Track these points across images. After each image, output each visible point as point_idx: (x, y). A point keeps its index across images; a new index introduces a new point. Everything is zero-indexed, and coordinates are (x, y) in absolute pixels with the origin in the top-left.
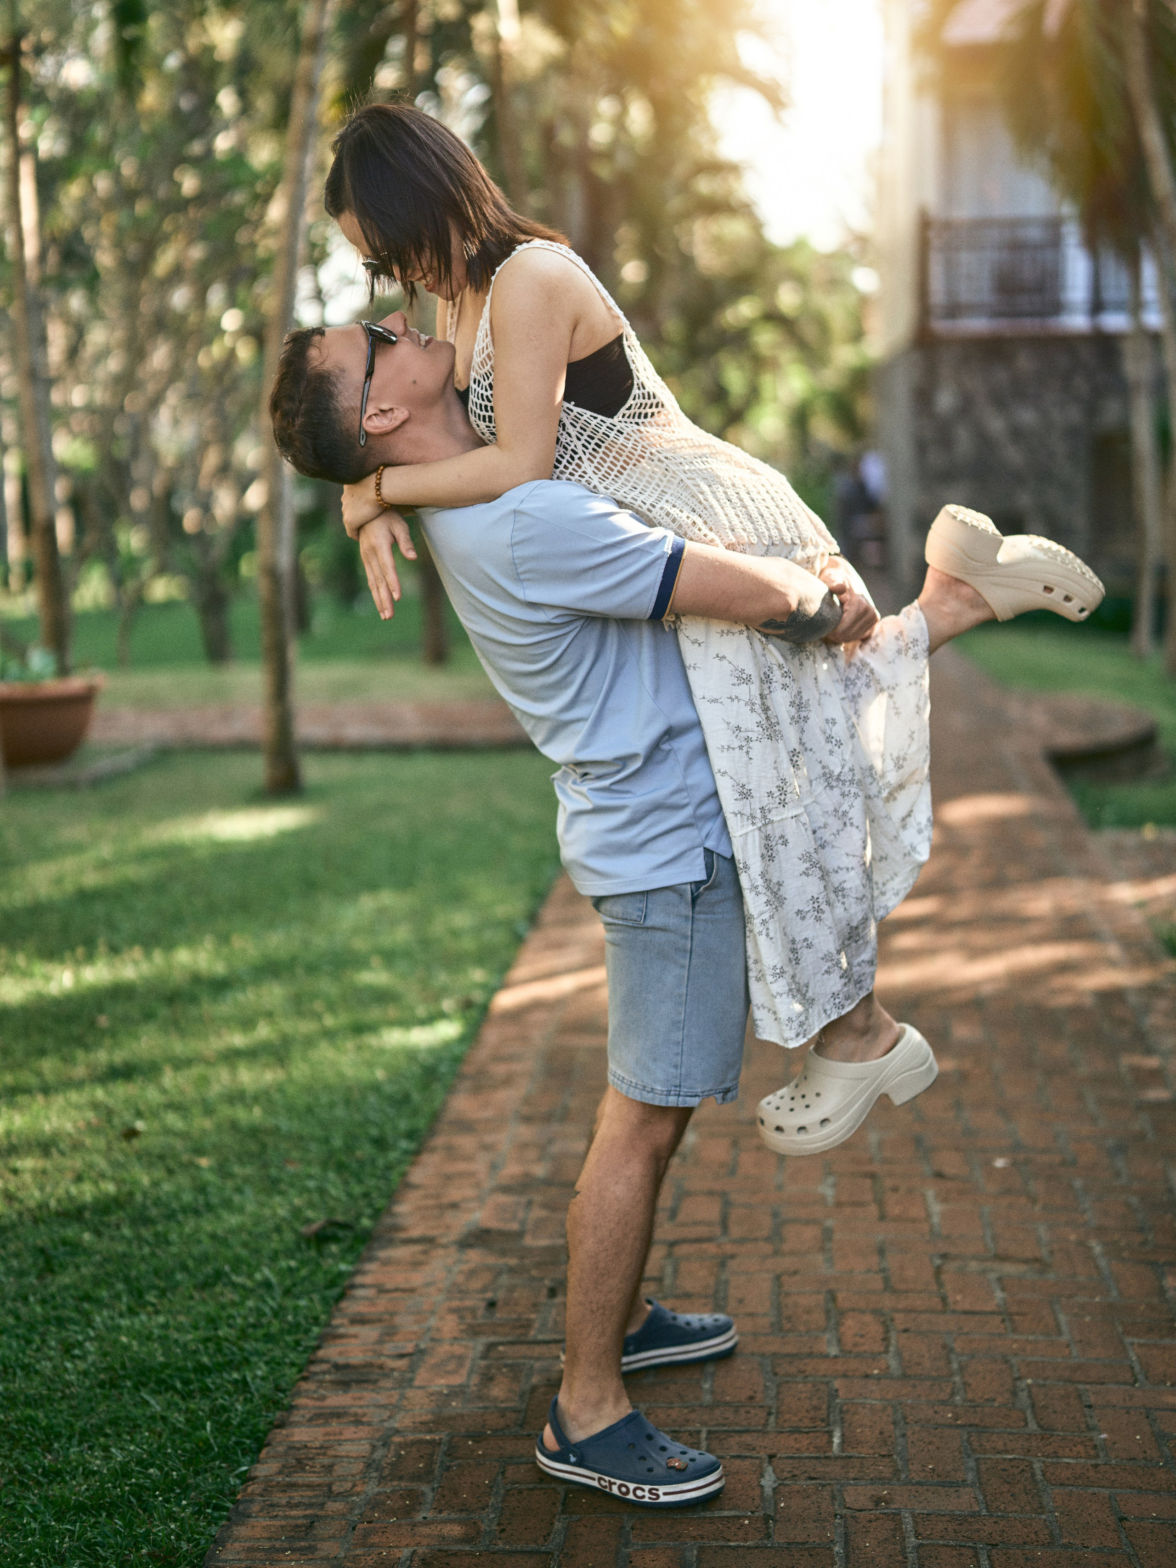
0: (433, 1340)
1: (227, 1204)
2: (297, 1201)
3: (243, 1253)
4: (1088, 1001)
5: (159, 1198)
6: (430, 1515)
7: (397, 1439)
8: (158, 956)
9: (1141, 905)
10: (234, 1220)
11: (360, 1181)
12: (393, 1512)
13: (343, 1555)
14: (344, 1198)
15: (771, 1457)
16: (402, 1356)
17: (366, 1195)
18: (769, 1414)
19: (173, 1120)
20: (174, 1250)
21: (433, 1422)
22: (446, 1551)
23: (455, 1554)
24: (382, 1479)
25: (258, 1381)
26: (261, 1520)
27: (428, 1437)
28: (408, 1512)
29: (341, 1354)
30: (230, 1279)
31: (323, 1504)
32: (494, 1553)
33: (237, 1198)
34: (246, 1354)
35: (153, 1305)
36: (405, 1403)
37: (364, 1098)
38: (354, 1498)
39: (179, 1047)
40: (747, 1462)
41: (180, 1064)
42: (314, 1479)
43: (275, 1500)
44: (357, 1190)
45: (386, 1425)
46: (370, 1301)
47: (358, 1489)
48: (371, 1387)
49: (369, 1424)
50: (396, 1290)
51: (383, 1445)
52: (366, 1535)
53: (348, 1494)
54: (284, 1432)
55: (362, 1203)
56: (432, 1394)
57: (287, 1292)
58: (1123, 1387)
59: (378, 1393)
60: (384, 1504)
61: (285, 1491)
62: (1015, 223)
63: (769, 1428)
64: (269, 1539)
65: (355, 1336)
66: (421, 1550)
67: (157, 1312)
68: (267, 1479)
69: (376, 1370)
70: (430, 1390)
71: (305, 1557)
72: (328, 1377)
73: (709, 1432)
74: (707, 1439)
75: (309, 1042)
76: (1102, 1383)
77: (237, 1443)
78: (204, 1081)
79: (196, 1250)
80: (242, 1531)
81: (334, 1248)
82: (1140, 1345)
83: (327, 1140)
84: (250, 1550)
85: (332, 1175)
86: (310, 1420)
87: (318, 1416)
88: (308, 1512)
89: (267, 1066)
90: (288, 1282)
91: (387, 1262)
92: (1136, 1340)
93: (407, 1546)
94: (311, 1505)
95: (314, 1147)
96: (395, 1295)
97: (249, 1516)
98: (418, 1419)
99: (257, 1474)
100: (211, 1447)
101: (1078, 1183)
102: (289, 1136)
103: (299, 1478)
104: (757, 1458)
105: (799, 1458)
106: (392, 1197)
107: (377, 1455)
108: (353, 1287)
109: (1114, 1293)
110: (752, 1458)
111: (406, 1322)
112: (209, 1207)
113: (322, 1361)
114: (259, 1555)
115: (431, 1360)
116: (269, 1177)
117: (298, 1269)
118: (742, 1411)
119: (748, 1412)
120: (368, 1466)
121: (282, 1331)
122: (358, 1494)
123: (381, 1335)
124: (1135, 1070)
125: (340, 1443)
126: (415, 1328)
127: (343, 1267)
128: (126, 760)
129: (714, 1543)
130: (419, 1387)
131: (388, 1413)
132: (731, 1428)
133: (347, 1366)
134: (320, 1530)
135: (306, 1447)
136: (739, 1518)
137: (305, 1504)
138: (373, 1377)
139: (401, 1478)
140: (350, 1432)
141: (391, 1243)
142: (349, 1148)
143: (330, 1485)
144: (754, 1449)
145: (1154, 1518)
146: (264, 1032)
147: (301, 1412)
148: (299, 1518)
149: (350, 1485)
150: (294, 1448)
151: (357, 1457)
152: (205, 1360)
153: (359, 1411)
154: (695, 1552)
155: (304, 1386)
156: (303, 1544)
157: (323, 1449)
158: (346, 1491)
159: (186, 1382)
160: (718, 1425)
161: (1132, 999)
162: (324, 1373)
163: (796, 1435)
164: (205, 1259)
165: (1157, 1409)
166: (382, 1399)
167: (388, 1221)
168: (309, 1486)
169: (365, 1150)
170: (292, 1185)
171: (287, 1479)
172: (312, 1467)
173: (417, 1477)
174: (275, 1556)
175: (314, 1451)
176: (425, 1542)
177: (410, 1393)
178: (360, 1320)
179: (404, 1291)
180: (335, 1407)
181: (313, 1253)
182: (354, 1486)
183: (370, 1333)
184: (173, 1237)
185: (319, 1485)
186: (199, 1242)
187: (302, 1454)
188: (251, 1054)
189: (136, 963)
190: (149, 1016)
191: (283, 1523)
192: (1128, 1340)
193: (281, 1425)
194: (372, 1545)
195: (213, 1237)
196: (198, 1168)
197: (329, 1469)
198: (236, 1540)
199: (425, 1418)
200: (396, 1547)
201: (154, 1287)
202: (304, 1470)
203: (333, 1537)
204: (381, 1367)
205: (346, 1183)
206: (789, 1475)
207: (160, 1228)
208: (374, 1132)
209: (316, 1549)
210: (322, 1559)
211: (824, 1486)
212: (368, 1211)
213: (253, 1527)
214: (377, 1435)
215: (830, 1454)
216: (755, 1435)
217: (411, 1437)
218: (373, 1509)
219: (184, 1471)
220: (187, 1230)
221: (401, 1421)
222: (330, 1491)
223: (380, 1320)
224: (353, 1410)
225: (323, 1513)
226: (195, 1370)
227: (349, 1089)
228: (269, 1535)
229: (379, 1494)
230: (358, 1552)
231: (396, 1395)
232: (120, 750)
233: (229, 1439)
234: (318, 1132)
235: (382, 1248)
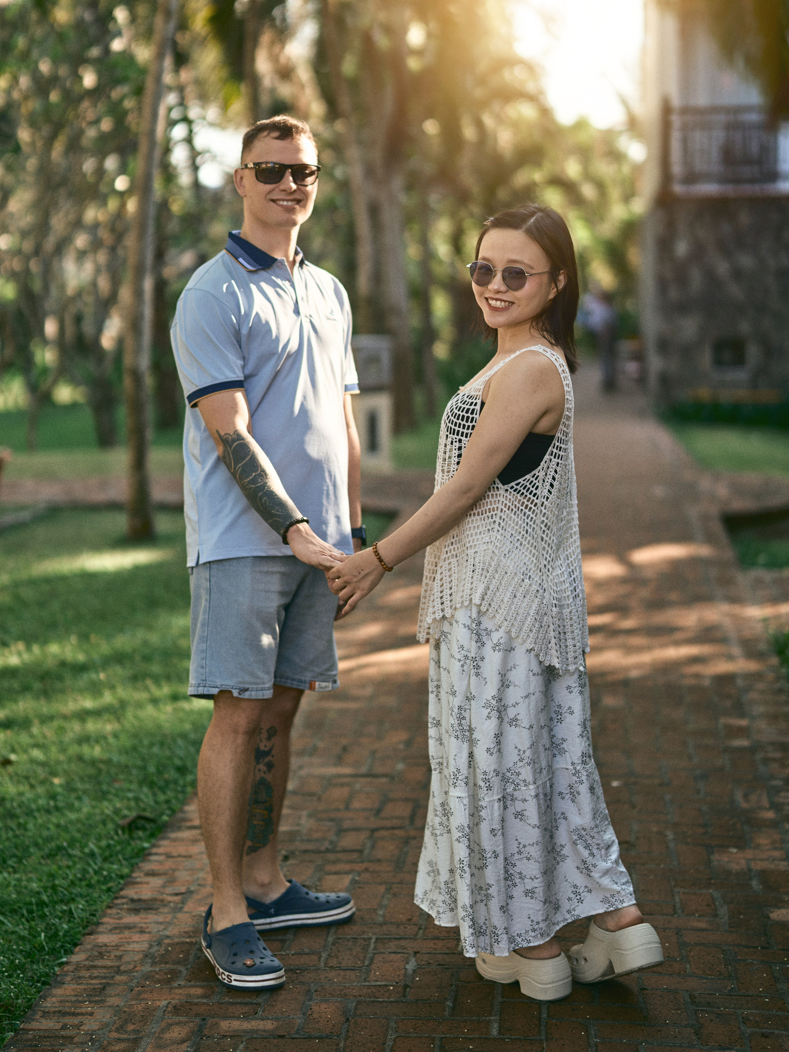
0: (199, 885)
1: (71, 807)
2: (118, 805)
3: (78, 835)
4: (707, 683)
5: (22, 802)
6: (182, 983)
7: (167, 941)
8: (36, 649)
9: (765, 620)
10: (73, 816)
11: (164, 793)
12: (159, 981)
13: (123, 1004)
14: (152, 803)
15: (416, 953)
16: (177, 894)
17: (168, 802)
18: (420, 929)
19: (37, 754)
20: (30, 834)
21: (193, 932)
22: (190, 1002)
23: (196, 1004)
24: (154, 963)
25: (79, 911)
26: (71, 985)
27: (188, 940)
28: (169, 981)
29: (136, 893)
30: (67, 851)
31: (113, 977)
32: (222, 1004)
33: (77, 804)
34: (73, 896)
35: (13, 867)
36: (175, 921)
37: (174, 741)
38: (135, 974)
39: (45, 708)
40: (399, 956)
41: (45, 719)
42: (109, 963)
43: (81, 975)
44: (161, 797)
45: (161, 933)
46: (161, 863)
47: (137, 969)
48: (154, 912)
49: (150, 933)
50: (179, 856)
51: (158, 945)
52: (139, 993)
53: (131, 971)
54: (92, 937)
55: (164, 806)
56: (194, 916)
57: (105, 860)
58: (665, 917)
59: (159, 916)
60: (153, 977)
61: (89, 970)
62: (737, 110)
63: (418, 937)
64: (76, 996)
65: (147, 883)
66: (173, 1002)
67: (15, 872)
68: (78, 963)
69: (159, 903)
70: (193, 914)
71: (98, 1006)
72: (125, 906)
73: (377, 939)
74: (375, 942)
75: (139, 705)
76: (652, 914)
77: (62, 947)
78: (61, 730)
79: (45, 833)
80: (58, 991)
81: (140, 833)
82: (684, 893)
83: (144, 768)
84: (61, 1002)
85: (145, 789)
86: (110, 930)
87: (116, 928)
88: (103, 981)
89: (109, 721)
90: (107, 853)
91: (175, 840)
92: (682, 890)
93: (165, 999)
94: (105, 978)
95: (134, 772)
96: (178, 859)
97: (63, 983)
98: (183, 930)
99: (72, 960)
100: (43, 948)
101: (668, 797)
102: (119, 765)
103: (99, 963)
104: (407, 953)
105: (434, 953)
106: (185, 802)
107: (153, 950)
108: (150, 854)
109: (675, 863)
110: (403, 953)
111: (183, 875)
112: (57, 809)
113: (123, 897)
114: (67, 1004)
115: (196, 897)
116: (101, 790)
117: (115, 846)
118: (402, 927)
119: (405, 928)
120: (146, 956)
121: (99, 882)
122: (137, 971)
123: (165, 883)
124: (728, 728)
125: (128, 943)
126: (189, 878)
127: (146, 845)
128: (25, 515)
129: (368, 999)
130: (186, 912)
131: (163, 927)
132: (392, 937)
133: (140, 900)
134: (109, 991)
135: (106, 945)
136: (387, 986)
137: (101, 976)
138: (155, 906)
139: (166, 963)
140: (136, 937)
141: (179, 829)
142: (159, 772)
143: (118, 967)
144: (405, 948)
145: (664, 989)
146: (108, 698)
147: (105, 926)
148: (97, 984)
149: (132, 966)
150: (98, 946)
151: (138, 952)
152: (45, 898)
153: (144, 925)
154: (354, 1004)
155: (109, 911)
156: (97, 998)
157: (117, 947)
158: (130, 970)
159: (30, 912)
160: (384, 934)
161: (740, 682)
162: (123, 904)
163: (436, 941)
164: (49, 839)
165: (685, 929)
166: (160, 919)
167: (180, 815)
168: (105, 967)
169: (171, 774)
170: (116, 795)
171: (91, 963)
172: (108, 957)
173: (178, 962)
174: (78, 1005)
175: (111, 948)
176: (177, 997)
177: (180, 915)
178: (152, 874)
179: (185, 857)
180: (127, 923)
181: (126, 836)
182: (135, 967)
183: (156, 882)
184: (30, 826)
185: (112, 967)
186: (48, 829)
187: (104, 949)
188: (97, 713)
189: (19, 654)
190: (26, 689)
191: (86, 987)
192: (676, 890)
193: (90, 934)
194: (143, 999)
195: (58, 826)
196: (52, 784)
197: (120, 958)
198: (54, 996)
199: (187, 930)
200: (159, 1000)
201: (14, 856)
202: (102, 958)
203: (118, 995)
204: (162, 901)
205: (154, 794)
206: (426, 963)
207: (21, 821)
208: (178, 762)
209: (106, 1001)
210: (109, 1006)
211: (447, 969)
212: (168, 812)
213: (65, 989)
214: (154, 939)
215: (456, 952)
216: (408, 941)
217: (176, 940)
218: (146, 980)
219: (23, 960)
220: (40, 821)
221: (172, 931)
222: (119, 970)
223: (165, 874)
224: (140, 925)
225: (113, 982)
226: (37, 905)
227: (164, 736)
228: (76, 993)
229: (151, 971)
230: (133, 1002)
231: (169, 917)
232: (23, 508)
233: (56, 944)
234: (139, 763)
235: (173, 831)
